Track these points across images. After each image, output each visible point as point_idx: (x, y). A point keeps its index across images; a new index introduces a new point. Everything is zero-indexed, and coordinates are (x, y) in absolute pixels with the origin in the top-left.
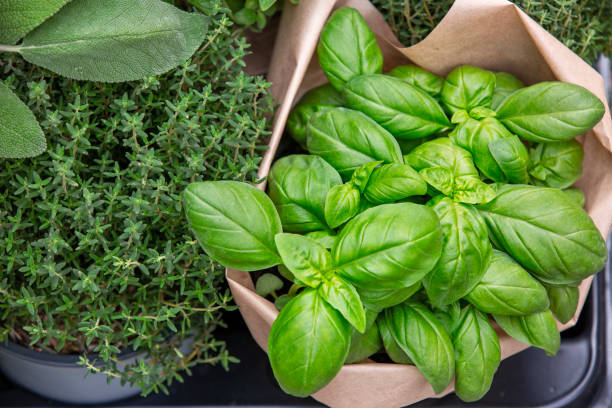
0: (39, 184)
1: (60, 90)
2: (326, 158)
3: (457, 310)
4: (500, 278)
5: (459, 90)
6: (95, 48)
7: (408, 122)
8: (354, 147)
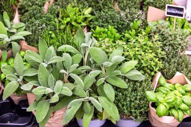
0: (127, 92)
1: (129, 81)
2: (161, 92)
3: (178, 110)
4: (183, 106)
5: (176, 85)
6: (134, 75)
7: (171, 88)
8: (164, 90)
